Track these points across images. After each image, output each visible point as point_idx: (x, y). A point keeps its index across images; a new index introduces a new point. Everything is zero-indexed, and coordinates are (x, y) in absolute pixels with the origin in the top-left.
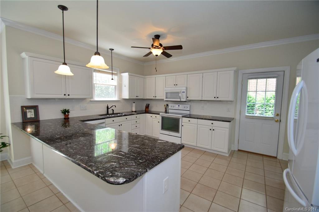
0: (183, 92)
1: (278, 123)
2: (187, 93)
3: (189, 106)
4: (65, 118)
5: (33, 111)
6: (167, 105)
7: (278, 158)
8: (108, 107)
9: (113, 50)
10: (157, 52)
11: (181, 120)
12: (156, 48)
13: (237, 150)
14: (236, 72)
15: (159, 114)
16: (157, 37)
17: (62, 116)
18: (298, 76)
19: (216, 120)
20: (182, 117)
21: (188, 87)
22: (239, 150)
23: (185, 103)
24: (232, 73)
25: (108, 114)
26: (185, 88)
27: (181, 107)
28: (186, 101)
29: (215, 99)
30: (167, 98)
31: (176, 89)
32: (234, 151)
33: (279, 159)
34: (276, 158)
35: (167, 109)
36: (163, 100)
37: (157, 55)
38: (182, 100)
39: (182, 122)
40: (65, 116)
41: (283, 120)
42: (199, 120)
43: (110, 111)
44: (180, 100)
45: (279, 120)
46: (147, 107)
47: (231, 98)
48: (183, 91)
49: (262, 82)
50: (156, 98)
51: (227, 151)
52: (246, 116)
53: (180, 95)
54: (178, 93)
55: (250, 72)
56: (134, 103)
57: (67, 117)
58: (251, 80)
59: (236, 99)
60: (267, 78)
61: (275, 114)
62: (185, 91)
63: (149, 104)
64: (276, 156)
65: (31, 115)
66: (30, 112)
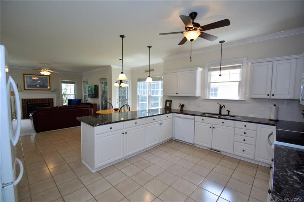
8: (221, 107)
10: (193, 35)
12: (190, 30)
16: (193, 15)
25: (220, 114)
37: (192, 40)
43: (224, 112)
56: (274, 105)
57: (182, 109)
65: (168, 105)
66: (168, 103)
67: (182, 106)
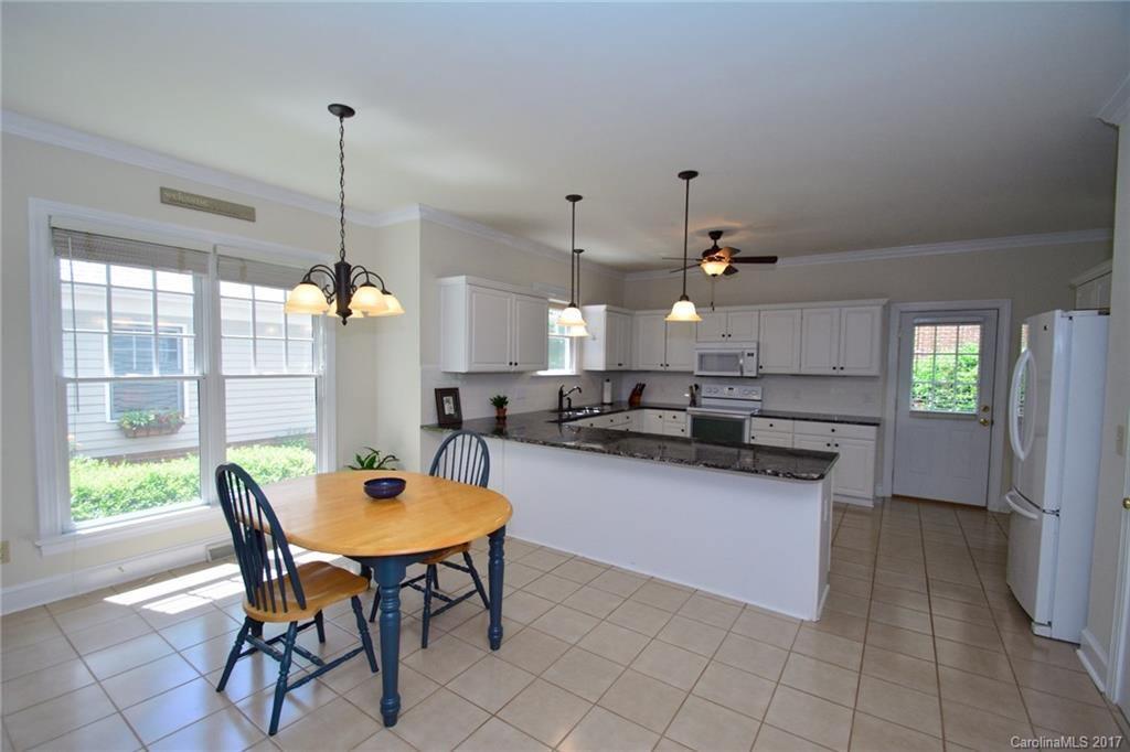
0: (749, 355)
1: (987, 428)
2: (758, 359)
3: (760, 389)
4: (498, 418)
5: (451, 399)
6: (697, 386)
7: (989, 508)
8: (561, 392)
9: (581, 251)
11: (747, 423)
13: (890, 495)
14: (886, 308)
15: (685, 410)
16: (716, 235)
17: (492, 412)
18: (1026, 323)
19: (842, 422)
20: (752, 415)
21: (761, 340)
22: (895, 497)
23: (751, 381)
24: (878, 310)
25: (561, 408)
26: (755, 345)
27: (737, 391)
28: (755, 378)
29: (834, 372)
30: (701, 368)
31: (729, 345)
32: (884, 498)
33: (992, 512)
34: (984, 509)
35: (698, 398)
36: (692, 373)
37: (714, 275)
38: (746, 374)
39: (750, 429)
40: (499, 413)
41: (999, 420)
42: (796, 422)
43: (565, 404)
44: (742, 372)
45: (989, 419)
46: (638, 391)
47: (874, 371)
48: (751, 351)
49: (946, 332)
50: (668, 369)
51: (870, 496)
52: (912, 412)
53: (741, 361)
54: (736, 356)
55: (917, 309)
56: (608, 381)
57: (501, 415)
58: (922, 328)
59: (887, 372)
60: (958, 324)
61: (979, 408)
62: (755, 352)
63: (644, 385)
64: (984, 505)
65: (449, 409)
66: (448, 401)
67: (500, 403)
